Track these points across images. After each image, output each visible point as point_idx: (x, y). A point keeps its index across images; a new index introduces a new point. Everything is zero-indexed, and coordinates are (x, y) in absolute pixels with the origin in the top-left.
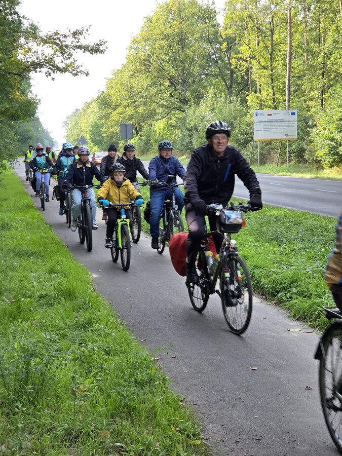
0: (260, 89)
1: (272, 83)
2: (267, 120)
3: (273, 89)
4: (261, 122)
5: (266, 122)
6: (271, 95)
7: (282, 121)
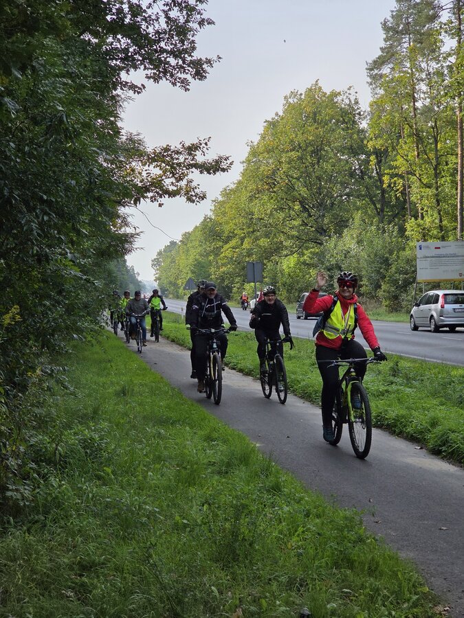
0: (422, 214)
1: (438, 205)
2: (434, 255)
3: (440, 214)
4: (426, 257)
5: (433, 257)
6: (437, 221)
7: (454, 256)
